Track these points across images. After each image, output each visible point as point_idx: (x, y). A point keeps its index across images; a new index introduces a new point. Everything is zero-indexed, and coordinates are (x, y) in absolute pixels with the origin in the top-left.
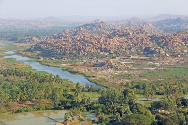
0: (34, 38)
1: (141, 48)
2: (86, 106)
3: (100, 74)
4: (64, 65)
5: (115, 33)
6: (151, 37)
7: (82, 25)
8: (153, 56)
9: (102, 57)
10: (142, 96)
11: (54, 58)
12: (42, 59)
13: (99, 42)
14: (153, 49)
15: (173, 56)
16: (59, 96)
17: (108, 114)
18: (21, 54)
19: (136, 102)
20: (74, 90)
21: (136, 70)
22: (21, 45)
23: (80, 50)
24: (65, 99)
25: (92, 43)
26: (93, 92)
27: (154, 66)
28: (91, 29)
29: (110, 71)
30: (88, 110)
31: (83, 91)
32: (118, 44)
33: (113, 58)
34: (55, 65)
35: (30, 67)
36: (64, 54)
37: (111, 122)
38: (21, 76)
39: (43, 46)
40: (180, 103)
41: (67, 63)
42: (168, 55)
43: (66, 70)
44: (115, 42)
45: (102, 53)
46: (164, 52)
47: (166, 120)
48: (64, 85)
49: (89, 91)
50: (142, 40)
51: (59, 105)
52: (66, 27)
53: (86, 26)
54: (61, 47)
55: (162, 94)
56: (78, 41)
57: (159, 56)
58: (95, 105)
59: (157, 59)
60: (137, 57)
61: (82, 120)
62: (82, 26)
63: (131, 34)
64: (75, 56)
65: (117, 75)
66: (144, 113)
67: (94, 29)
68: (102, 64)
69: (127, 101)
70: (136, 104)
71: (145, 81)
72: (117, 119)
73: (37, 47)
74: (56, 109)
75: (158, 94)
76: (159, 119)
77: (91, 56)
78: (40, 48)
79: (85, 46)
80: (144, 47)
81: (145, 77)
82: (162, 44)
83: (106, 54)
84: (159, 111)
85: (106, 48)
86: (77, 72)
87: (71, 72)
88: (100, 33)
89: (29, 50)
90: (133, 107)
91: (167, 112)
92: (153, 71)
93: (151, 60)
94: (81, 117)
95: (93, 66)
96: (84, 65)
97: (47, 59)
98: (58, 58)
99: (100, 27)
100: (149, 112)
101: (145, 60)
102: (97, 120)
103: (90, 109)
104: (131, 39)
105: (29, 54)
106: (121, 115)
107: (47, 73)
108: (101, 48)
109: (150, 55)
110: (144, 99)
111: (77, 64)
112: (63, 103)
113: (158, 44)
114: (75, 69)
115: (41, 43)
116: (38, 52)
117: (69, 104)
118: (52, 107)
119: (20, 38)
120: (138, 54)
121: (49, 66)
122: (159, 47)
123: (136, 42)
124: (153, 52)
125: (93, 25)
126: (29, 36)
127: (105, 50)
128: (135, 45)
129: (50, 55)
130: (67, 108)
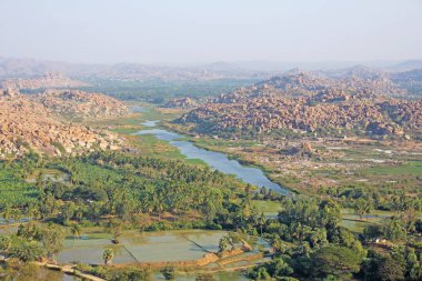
0: (189, 100)
1: (362, 123)
2: (258, 226)
3: (288, 167)
4: (232, 149)
5: (321, 95)
6: (381, 105)
7: (268, 78)
8: (381, 139)
9: (296, 137)
10: (353, 211)
11: (216, 137)
12: (198, 137)
13: (291, 112)
14: (383, 126)
15: (418, 138)
16: (215, 206)
17: (291, 241)
18: (166, 128)
19: (338, 224)
20: (241, 196)
21: (351, 162)
22: (167, 111)
23: (259, 124)
24: (224, 212)
25: (280, 113)
26: (273, 200)
27: (382, 156)
28: (283, 86)
29: (307, 163)
30: (259, 232)
31: (256, 198)
32: (324, 115)
33: (314, 139)
34: (216, 148)
35: (177, 152)
36: (233, 131)
37: (294, 256)
38: (159, 168)
39: (201, 115)
40: (414, 229)
41: (236, 145)
42: (408, 137)
43: (234, 158)
44: (318, 112)
45: (295, 131)
46: (402, 132)
47: (384, 260)
48: (226, 186)
49: (265, 199)
50: (365, 110)
51: (215, 221)
52: (243, 81)
53: (274, 79)
54: (229, 119)
55: (387, 210)
56: (258, 108)
57: (392, 139)
58: (272, 225)
59: (389, 143)
60: (354, 139)
61: (247, 250)
62: (267, 82)
63: (347, 98)
64: (251, 133)
65: (317, 171)
66: (349, 244)
67: (288, 86)
68: (294, 151)
69: (325, 221)
70: (338, 228)
71: (363, 184)
72: (305, 252)
73: (192, 117)
74: (208, 228)
75: (381, 208)
76: (373, 256)
77: (278, 134)
78: (196, 117)
79: (268, 117)
80: (368, 123)
81: (364, 177)
82: (399, 119)
83: (303, 132)
84: (377, 241)
85: (302, 122)
86: (252, 163)
87: (241, 162)
88: (296, 94)
89: (179, 121)
90: (333, 233)
91: (389, 244)
92: (378, 165)
93: (378, 145)
94: (247, 245)
95: (279, 153)
96: (263, 150)
97: (206, 137)
98: (224, 136)
99: (297, 82)
100: (359, 244)
101: (369, 144)
102: (271, 251)
103: (264, 230)
104: (346, 108)
105: (179, 127)
106: (312, 246)
107: (202, 162)
108: (294, 122)
109: (377, 137)
110: (354, 217)
111: (253, 148)
112: (221, 218)
113: (393, 117)
114: (248, 157)
115: (199, 110)
116: (192, 125)
117: (229, 221)
118: (203, 225)
119: (167, 100)
120: (357, 134)
121: (207, 149)
122: (393, 123)
123: (354, 113)
124: (382, 132)
125: (286, 79)
126: (181, 96)
127: (302, 126)
128: (353, 118)
129: (211, 131)
130: (226, 227)
